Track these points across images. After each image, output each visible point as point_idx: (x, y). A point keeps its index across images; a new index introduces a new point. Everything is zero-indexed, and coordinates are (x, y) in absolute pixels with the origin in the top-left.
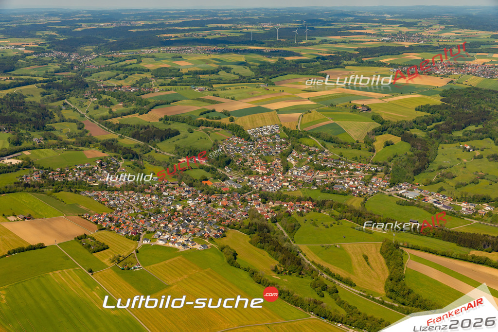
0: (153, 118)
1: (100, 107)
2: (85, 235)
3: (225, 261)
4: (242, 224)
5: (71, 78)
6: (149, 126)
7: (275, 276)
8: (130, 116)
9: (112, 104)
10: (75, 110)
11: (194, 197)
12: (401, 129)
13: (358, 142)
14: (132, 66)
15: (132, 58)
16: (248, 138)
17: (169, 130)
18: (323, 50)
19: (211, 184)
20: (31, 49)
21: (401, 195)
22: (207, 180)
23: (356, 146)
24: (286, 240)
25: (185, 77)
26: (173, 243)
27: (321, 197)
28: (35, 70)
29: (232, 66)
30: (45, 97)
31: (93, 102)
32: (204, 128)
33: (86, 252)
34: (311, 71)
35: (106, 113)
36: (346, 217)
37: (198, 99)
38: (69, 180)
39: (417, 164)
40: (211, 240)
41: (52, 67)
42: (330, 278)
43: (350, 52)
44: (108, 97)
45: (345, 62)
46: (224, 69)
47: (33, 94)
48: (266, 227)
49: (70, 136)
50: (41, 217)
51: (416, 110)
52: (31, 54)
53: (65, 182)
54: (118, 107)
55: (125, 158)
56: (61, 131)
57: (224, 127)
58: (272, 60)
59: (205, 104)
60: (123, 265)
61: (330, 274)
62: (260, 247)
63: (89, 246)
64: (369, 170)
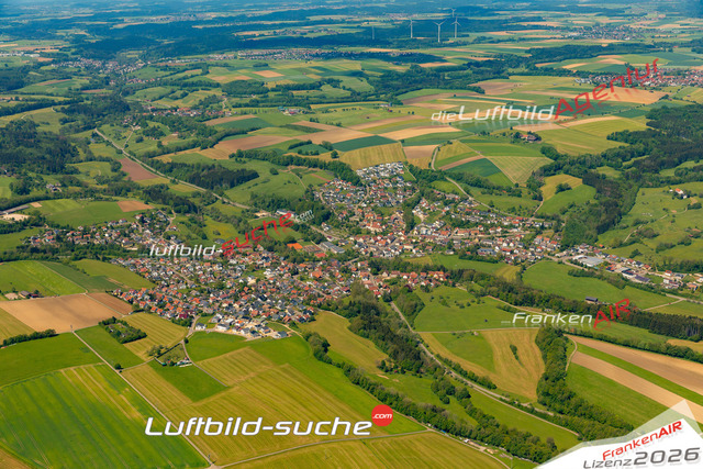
0: (221, 153)
1: (146, 138)
2: (114, 319)
3: (311, 354)
4: (341, 302)
5: (104, 98)
6: (214, 166)
7: (381, 375)
8: (187, 151)
9: (162, 134)
10: (108, 143)
11: (273, 266)
12: (584, 168)
13: (517, 185)
14: (195, 80)
15: (195, 67)
16: (357, 182)
17: (243, 170)
18: (479, 53)
19: (300, 247)
20: (48, 55)
21: (576, 263)
22: (294, 242)
23: (514, 192)
24: (401, 325)
25: (271, 95)
26: (238, 329)
27: (457, 264)
28: (52, 86)
29: (341, 78)
30: (67, 125)
31: (136, 132)
32: (294, 167)
33: (114, 341)
34: (457, 83)
35: (153, 148)
36: (490, 293)
37: (287, 126)
38: (96, 242)
39: (603, 217)
40: (293, 325)
41: (78, 82)
42: (460, 377)
43: (518, 54)
44: (157, 124)
45: (511, 70)
46: (330, 82)
47: (49, 122)
48: (374, 307)
49: (101, 180)
50: (53, 294)
51: (608, 138)
52: (48, 64)
53: (90, 246)
54: (171, 139)
55: (177, 212)
56: (87, 174)
57: (324, 166)
58: (401, 69)
59: (296, 132)
60: (165, 360)
61: (461, 372)
62: (363, 336)
63: (119, 334)
64: (531, 227)
